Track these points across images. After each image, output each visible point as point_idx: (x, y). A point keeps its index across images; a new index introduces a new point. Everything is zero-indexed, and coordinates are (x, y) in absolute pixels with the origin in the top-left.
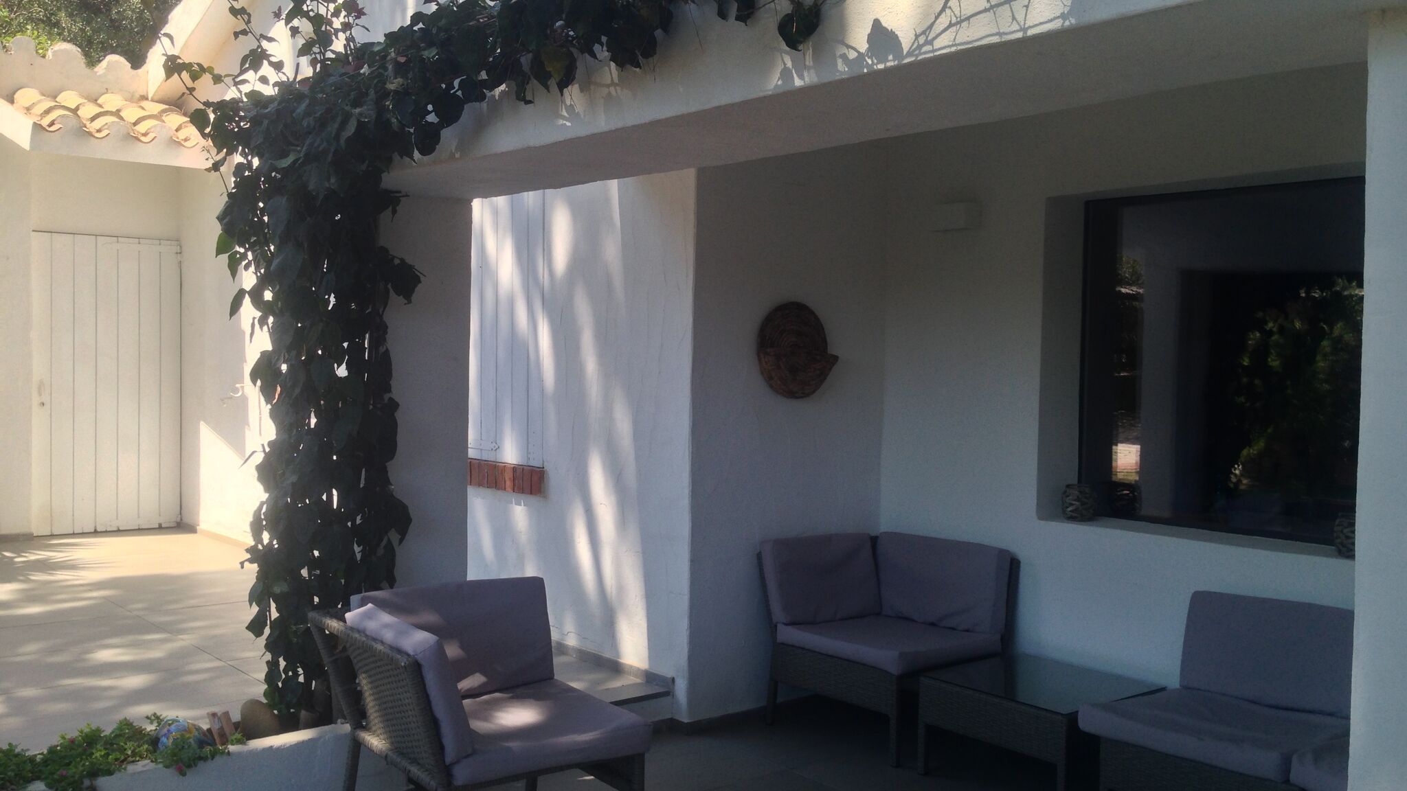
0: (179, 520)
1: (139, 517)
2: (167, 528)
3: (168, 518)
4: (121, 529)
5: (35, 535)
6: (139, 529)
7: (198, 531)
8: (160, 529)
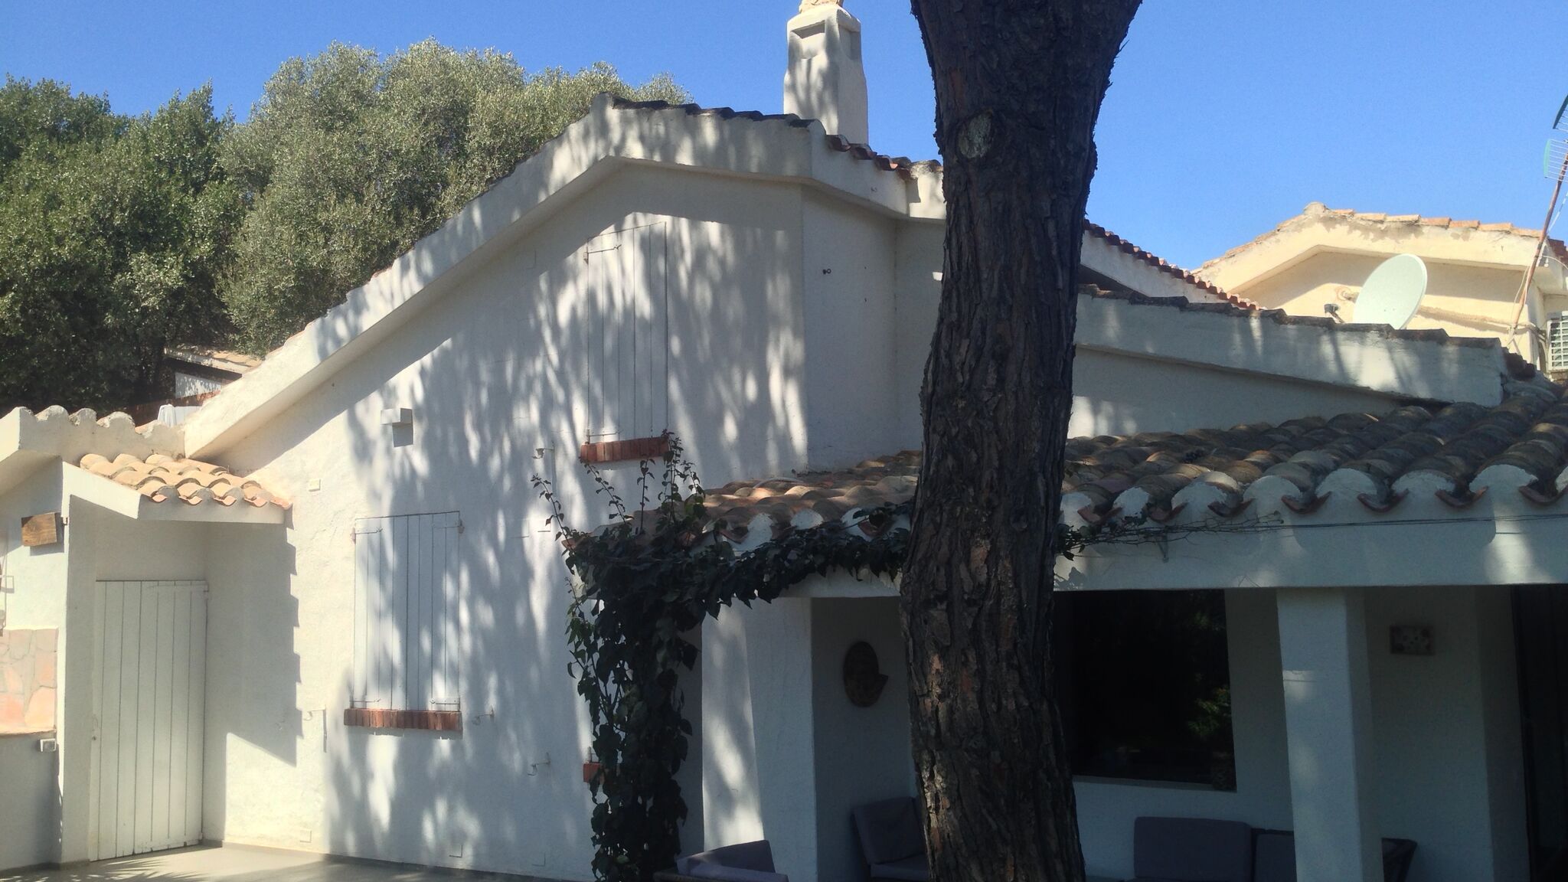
0: (201, 838)
1: (169, 837)
2: (192, 846)
3: (191, 837)
4: (154, 850)
5: (92, 860)
6: (168, 849)
7: (223, 845)
8: (185, 847)
